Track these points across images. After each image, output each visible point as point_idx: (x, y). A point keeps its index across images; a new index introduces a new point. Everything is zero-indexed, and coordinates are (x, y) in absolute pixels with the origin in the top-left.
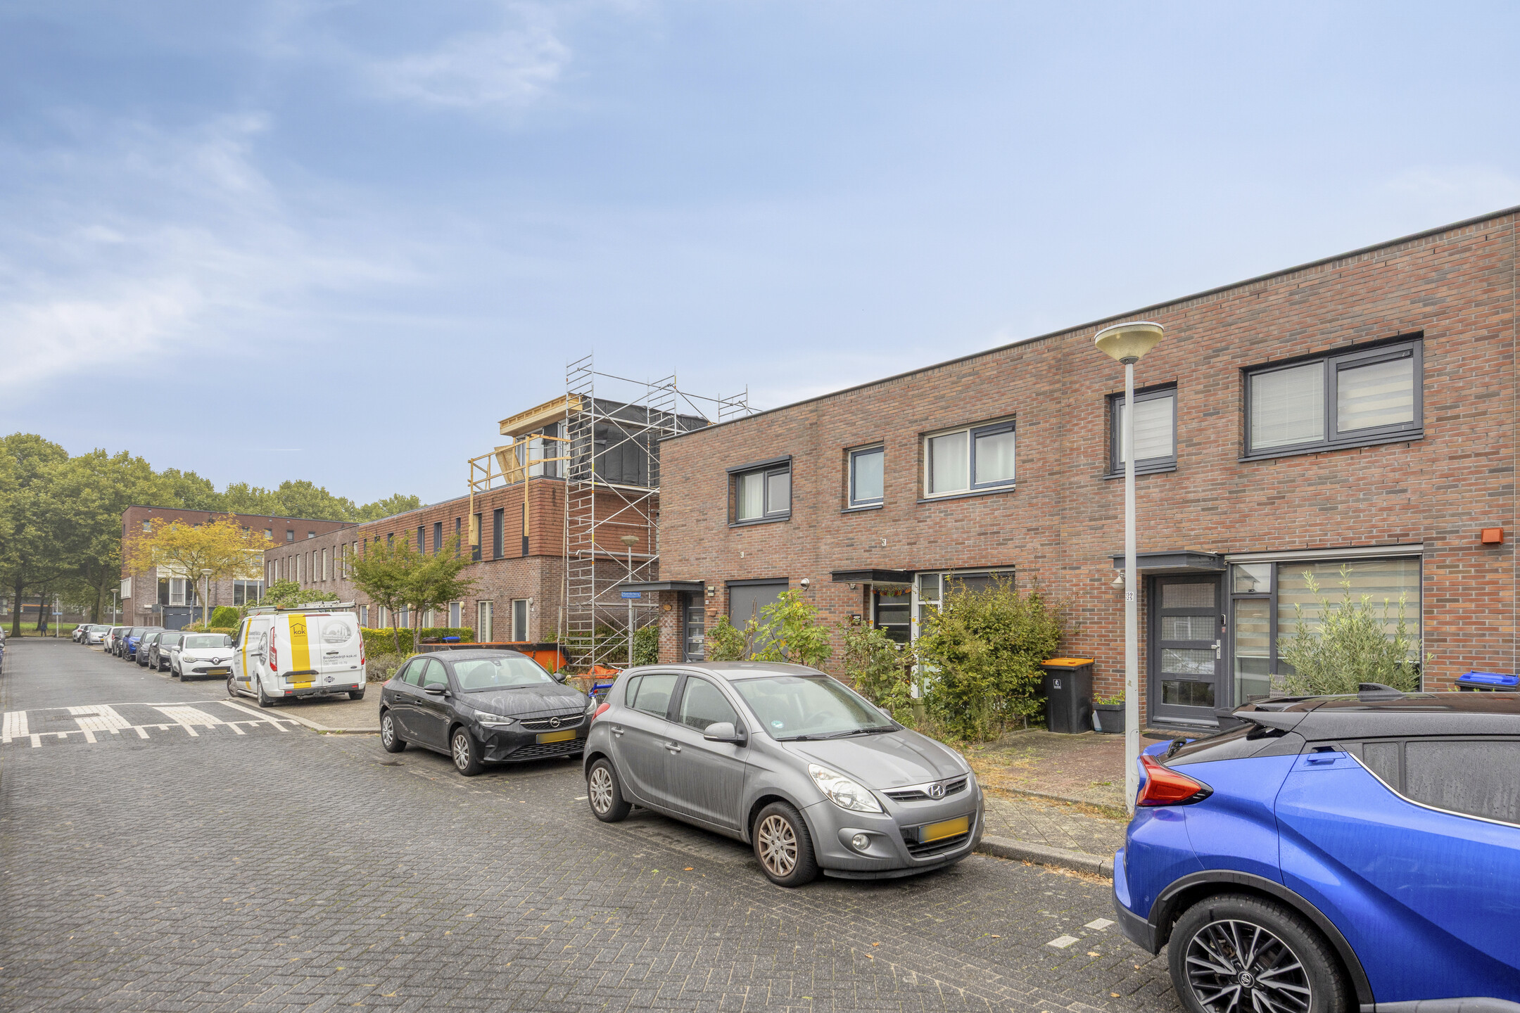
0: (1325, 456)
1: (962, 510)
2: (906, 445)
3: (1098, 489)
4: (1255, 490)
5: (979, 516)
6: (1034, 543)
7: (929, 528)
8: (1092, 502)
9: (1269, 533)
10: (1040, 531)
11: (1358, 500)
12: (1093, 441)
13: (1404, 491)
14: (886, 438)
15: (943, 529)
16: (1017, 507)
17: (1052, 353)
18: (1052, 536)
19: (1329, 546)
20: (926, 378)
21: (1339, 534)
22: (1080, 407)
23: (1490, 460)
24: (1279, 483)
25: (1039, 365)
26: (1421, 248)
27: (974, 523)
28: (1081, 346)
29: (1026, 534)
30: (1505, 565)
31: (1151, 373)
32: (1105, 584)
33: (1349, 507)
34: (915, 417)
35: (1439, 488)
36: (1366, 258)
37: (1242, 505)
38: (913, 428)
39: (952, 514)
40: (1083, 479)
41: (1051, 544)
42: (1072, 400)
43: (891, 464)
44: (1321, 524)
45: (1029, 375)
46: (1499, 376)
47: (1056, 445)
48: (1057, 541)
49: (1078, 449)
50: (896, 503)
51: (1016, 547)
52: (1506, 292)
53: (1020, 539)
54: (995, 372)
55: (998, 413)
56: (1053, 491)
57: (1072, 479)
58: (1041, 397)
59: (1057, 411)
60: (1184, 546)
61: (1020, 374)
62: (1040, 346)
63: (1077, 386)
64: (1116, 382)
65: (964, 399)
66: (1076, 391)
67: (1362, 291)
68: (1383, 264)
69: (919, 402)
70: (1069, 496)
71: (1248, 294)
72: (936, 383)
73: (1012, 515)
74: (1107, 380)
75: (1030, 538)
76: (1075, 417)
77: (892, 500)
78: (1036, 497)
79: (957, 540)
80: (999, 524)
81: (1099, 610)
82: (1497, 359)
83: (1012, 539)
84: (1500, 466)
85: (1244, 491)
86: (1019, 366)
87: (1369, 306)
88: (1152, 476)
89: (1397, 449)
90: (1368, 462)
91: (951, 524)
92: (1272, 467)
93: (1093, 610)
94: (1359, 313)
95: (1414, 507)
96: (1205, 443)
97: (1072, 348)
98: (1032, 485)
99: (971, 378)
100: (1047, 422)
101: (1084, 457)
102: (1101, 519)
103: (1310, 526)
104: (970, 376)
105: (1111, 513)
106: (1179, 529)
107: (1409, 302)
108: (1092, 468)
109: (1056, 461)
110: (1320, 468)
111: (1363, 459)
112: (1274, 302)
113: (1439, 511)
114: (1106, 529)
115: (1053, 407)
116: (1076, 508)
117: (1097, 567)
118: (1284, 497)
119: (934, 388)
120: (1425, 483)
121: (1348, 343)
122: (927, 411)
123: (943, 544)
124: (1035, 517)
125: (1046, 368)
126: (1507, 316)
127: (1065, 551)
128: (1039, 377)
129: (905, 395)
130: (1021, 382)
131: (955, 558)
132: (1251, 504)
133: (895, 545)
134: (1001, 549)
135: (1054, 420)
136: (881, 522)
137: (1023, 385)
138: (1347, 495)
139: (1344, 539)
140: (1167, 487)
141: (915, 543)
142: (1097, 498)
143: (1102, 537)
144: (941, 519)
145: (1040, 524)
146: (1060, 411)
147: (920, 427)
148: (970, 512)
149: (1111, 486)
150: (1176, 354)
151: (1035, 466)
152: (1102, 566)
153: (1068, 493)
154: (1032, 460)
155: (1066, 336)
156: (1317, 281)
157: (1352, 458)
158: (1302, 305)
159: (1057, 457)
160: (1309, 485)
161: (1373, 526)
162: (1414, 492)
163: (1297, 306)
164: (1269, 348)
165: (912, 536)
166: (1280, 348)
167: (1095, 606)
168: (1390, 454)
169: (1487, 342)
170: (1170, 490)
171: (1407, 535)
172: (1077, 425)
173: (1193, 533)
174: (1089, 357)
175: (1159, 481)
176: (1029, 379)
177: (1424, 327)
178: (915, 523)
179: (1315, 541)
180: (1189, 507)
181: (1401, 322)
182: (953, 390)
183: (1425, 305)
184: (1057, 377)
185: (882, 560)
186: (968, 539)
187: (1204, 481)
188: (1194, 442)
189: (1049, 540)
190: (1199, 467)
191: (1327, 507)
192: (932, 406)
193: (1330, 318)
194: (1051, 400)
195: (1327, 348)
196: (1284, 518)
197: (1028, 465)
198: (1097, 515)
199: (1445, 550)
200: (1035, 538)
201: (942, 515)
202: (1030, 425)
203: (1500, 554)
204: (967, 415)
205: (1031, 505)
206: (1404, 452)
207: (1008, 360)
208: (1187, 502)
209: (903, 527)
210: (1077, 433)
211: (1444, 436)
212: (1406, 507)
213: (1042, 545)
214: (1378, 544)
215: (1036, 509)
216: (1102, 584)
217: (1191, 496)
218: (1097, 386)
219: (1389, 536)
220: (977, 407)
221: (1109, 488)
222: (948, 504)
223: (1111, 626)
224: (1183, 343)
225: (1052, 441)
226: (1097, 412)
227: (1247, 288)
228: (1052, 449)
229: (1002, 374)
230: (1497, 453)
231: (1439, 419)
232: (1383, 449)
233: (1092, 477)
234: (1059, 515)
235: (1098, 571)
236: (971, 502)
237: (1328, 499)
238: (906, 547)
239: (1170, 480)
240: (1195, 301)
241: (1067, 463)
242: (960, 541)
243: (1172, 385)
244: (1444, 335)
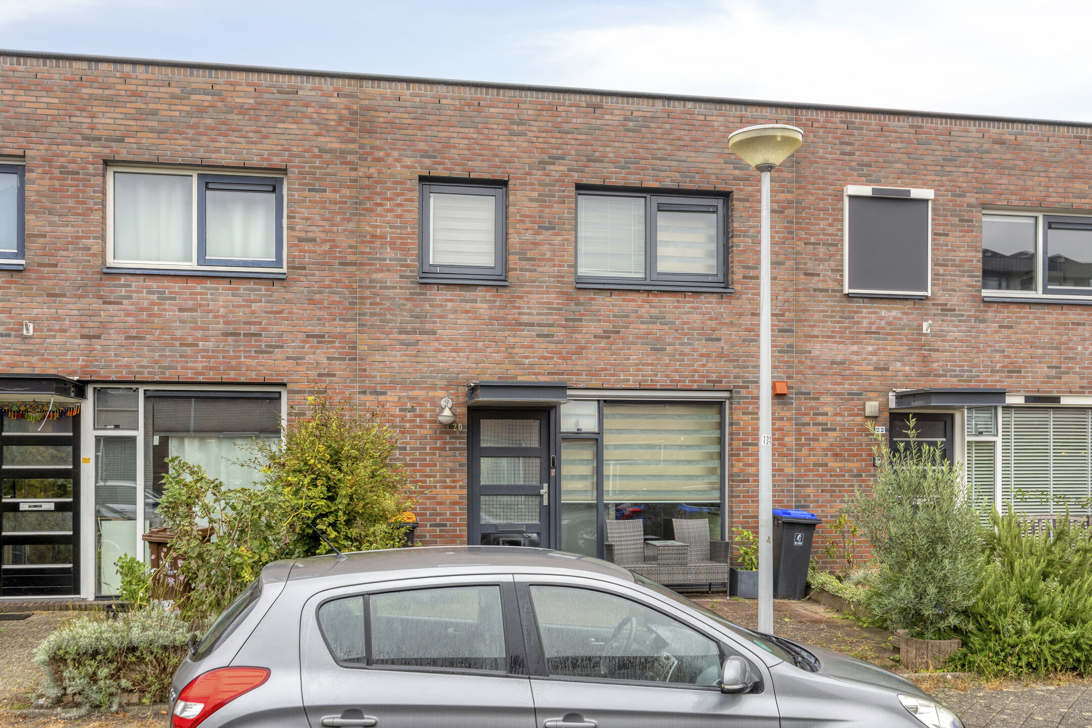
0: (656, 296)
1: (192, 294)
2: (78, 173)
3: (411, 294)
4: (591, 321)
5: (223, 306)
6: (320, 356)
7: (128, 315)
8: (402, 310)
9: (606, 369)
10: (326, 339)
11: (683, 344)
12: (403, 231)
13: (719, 340)
14: (28, 153)
15: (156, 320)
16: (288, 301)
17: (344, 100)
18: (344, 348)
19: (658, 387)
20: (118, 75)
21: (667, 376)
22: (385, 182)
23: (779, 321)
24: (615, 316)
25: (324, 111)
26: (732, 113)
27: (215, 317)
28: (386, 102)
29: (304, 342)
30: (788, 414)
31: (478, 163)
32: (420, 416)
33: (675, 350)
34: (95, 132)
35: (744, 341)
36: (690, 107)
37: (578, 336)
38: (92, 149)
39: (174, 299)
40: (390, 278)
41: (344, 359)
42: (372, 170)
43: (44, 200)
44: (652, 364)
45: (306, 121)
46: (784, 247)
47: (351, 226)
48: (352, 355)
49: (383, 237)
50: (55, 266)
51: (288, 358)
52: (790, 175)
53: (295, 347)
54: (252, 101)
55: (255, 161)
56: (347, 287)
57: (374, 276)
58: (327, 156)
59: (351, 181)
60: (515, 377)
61: (293, 114)
62: (327, 85)
63: (381, 154)
64: (435, 163)
65: (195, 126)
66: (379, 160)
67: (687, 138)
68: (702, 118)
69: (104, 109)
70: (370, 298)
71: (584, 104)
72: (140, 88)
73: (281, 312)
74: (421, 156)
75: (311, 347)
76: (378, 194)
77: (46, 260)
78: (320, 292)
79: (181, 339)
80: (260, 324)
81: (412, 449)
82: (783, 233)
83: (282, 347)
84: (785, 327)
85: (581, 320)
86: (292, 103)
87: (692, 154)
88: (479, 288)
89: (714, 299)
90: (691, 308)
91: (170, 312)
92: (608, 299)
93: (405, 449)
94: (684, 158)
95: (727, 356)
96: (540, 260)
97: (374, 103)
98: (313, 275)
99: (209, 98)
100: (336, 191)
101: (391, 248)
102: (415, 333)
103: (643, 365)
104: (205, 94)
105: (428, 326)
106: (511, 356)
107: (722, 161)
108: (402, 266)
109: (351, 247)
110: (651, 307)
111: (688, 303)
112: (610, 122)
113: (744, 361)
114: (421, 346)
115: (345, 173)
116: (380, 315)
117: (410, 393)
118: (618, 332)
119: (135, 94)
120: (735, 335)
121: (674, 186)
122: (123, 128)
123: (156, 343)
124: (319, 319)
125: (335, 117)
126: (790, 196)
127: (365, 370)
128: (324, 128)
129: (73, 91)
130: (295, 126)
131: (179, 365)
132: (588, 336)
133: (54, 337)
134: (263, 359)
135: (347, 192)
136: (21, 295)
137: (298, 132)
138: (675, 338)
139: (671, 381)
140: (497, 304)
141: (98, 337)
142: (409, 305)
143: (416, 356)
144: (153, 304)
145: (328, 328)
146: (356, 181)
147: (107, 151)
148: (207, 300)
149: (428, 293)
150: (509, 149)
151: (317, 248)
152: (416, 393)
153: (367, 293)
154: (313, 240)
155: (364, 83)
156: (649, 114)
157: (678, 301)
158: (635, 134)
159: (352, 242)
160: (642, 323)
161: (696, 371)
162: (726, 342)
163: (631, 134)
164: (605, 170)
165: (91, 324)
166: (615, 173)
167: (408, 443)
168: (709, 303)
169: (777, 215)
170: (500, 308)
171: (721, 382)
172: (381, 205)
173: (527, 361)
174: (397, 121)
175: (488, 295)
176: (310, 126)
177: (734, 188)
178: (97, 304)
179: (647, 381)
180: (523, 330)
181: (717, 178)
182: (173, 107)
183: (735, 168)
184: (351, 135)
185: (23, 358)
186: (205, 339)
187: (540, 303)
188: (528, 256)
189: (340, 353)
190: (533, 287)
191: (658, 348)
192: (132, 123)
193: (660, 155)
194: (343, 163)
195: (656, 185)
196: (619, 354)
197: (307, 246)
198: (409, 327)
199: (748, 398)
200: (318, 348)
201: (155, 297)
202: (310, 190)
203: (785, 404)
204: (201, 153)
205: (312, 301)
206: (719, 303)
207: (275, 90)
208: (521, 324)
209: (71, 308)
210: (381, 216)
211: (747, 293)
212: (721, 355)
213: (329, 359)
214: (700, 388)
215: (320, 309)
216: (416, 416)
217: (525, 318)
218: (408, 161)
219: (708, 381)
220: (218, 145)
221: (425, 294)
222: (166, 283)
223: (428, 469)
224: (515, 138)
225: (343, 219)
226: (409, 195)
227: (583, 97)
228: (345, 230)
229: (263, 107)
230: (783, 315)
231: (745, 277)
232: (703, 297)
233: (401, 277)
234: (355, 320)
235: (411, 398)
236: (209, 284)
237: (658, 339)
238: (79, 341)
239: (501, 296)
240: (529, 93)
241: (366, 253)
242: (190, 340)
243: (502, 184)
244: (747, 200)
